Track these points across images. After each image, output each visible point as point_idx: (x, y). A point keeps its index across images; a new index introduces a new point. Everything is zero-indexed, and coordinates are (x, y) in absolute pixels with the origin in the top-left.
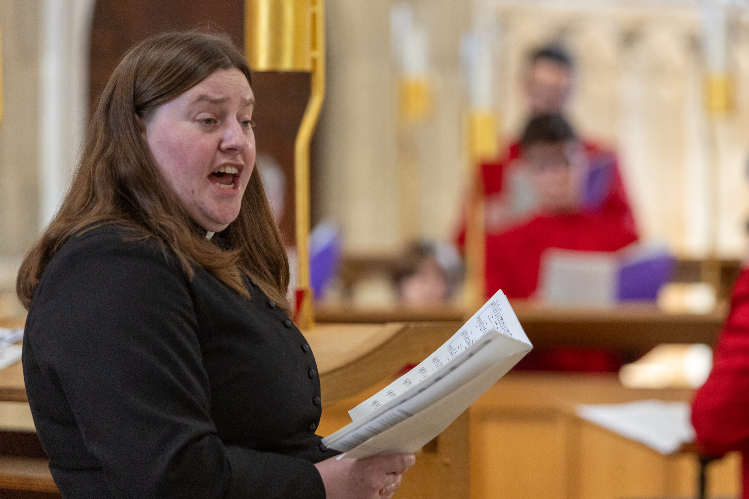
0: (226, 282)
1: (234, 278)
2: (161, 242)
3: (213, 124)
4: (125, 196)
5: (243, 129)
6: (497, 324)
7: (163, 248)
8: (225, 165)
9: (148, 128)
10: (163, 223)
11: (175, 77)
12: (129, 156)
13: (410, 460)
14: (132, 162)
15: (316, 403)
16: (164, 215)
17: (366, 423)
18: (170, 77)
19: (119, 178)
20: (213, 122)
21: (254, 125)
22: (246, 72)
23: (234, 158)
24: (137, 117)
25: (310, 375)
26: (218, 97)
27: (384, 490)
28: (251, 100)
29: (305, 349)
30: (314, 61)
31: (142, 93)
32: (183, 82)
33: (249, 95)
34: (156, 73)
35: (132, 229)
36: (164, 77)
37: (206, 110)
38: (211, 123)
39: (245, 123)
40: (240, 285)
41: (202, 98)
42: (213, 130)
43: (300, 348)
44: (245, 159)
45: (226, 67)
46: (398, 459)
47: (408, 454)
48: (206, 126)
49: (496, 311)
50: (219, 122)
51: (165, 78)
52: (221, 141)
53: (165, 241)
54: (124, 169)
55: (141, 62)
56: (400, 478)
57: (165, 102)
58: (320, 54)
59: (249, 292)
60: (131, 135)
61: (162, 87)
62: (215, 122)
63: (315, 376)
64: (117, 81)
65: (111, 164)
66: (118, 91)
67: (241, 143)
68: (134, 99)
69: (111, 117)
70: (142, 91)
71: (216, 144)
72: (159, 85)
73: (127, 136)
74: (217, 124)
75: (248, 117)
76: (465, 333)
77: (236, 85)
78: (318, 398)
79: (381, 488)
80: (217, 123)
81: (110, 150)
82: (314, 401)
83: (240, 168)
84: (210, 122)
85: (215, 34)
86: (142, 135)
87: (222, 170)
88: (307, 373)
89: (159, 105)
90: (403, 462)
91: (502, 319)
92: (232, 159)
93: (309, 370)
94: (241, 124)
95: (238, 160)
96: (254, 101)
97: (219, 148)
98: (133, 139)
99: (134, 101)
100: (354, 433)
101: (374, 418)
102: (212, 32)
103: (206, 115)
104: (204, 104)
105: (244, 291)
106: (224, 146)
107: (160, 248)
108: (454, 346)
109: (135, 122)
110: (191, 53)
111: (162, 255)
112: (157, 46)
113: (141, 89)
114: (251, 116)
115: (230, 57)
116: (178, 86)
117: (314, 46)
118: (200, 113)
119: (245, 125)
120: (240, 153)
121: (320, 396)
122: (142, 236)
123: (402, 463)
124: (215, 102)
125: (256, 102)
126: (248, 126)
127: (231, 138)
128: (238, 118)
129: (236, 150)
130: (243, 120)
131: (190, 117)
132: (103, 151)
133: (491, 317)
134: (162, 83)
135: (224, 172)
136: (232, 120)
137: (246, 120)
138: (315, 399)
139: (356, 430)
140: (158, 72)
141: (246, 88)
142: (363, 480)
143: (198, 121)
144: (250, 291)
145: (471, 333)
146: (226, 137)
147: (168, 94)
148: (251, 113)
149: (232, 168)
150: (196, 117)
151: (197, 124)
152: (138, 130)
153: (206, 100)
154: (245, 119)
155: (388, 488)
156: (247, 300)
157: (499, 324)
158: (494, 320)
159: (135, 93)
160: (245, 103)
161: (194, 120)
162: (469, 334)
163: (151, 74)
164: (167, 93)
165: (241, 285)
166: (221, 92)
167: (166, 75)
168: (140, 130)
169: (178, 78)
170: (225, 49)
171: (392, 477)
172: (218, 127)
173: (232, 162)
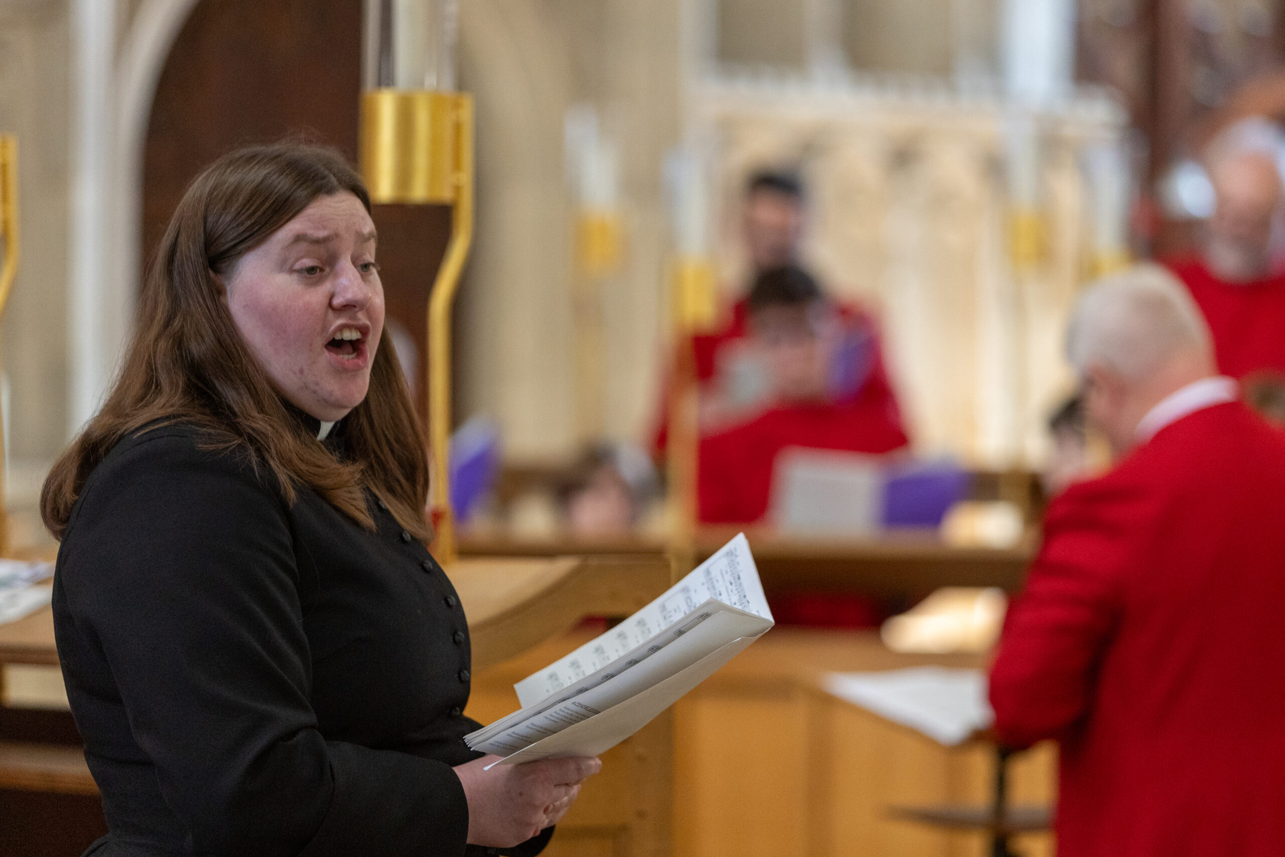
0: (343, 508)
1: (355, 503)
2: (252, 451)
3: (318, 274)
4: (201, 385)
5: (362, 276)
6: (731, 584)
7: (254, 459)
8: (341, 328)
9: (228, 288)
10: (254, 425)
11: (259, 213)
12: (203, 332)
13: (590, 767)
14: (206, 339)
15: (463, 679)
16: (255, 413)
17: (528, 718)
18: (254, 213)
19: (191, 360)
20: (318, 270)
21: (379, 269)
22: (361, 195)
23: (354, 317)
24: (211, 273)
25: (456, 639)
26: (322, 234)
27: (551, 807)
28: (371, 235)
29: (451, 603)
30: (457, 189)
31: (216, 239)
32: (270, 218)
33: (368, 226)
34: (233, 209)
35: (212, 431)
36: (244, 214)
37: (307, 255)
38: (315, 273)
39: (365, 268)
40: (362, 512)
41: (299, 238)
42: (319, 282)
43: (443, 602)
44: (370, 316)
45: (330, 191)
46: (572, 766)
47: (590, 758)
48: (310, 278)
49: (732, 564)
50: (327, 269)
51: (246, 214)
52: (332, 297)
53: (259, 451)
54: (196, 349)
55: (212, 194)
56: (575, 790)
57: (249, 249)
58: (466, 178)
59: (375, 521)
60: (204, 299)
61: (242, 229)
62: (322, 270)
63: (462, 640)
64: (181, 223)
65: (179, 342)
66: (183, 239)
67: (360, 296)
68: (206, 249)
69: (175, 273)
70: (216, 236)
71: (326, 301)
72: (238, 226)
73: (199, 302)
74: (325, 273)
75: (370, 257)
76: (686, 590)
77: (347, 215)
78: (466, 672)
79: (548, 803)
80: (324, 271)
81: (177, 323)
82: (460, 677)
83: (364, 331)
84: (313, 272)
85: (314, 144)
86: (222, 298)
87: (338, 337)
88: (451, 638)
89: (241, 254)
90: (579, 769)
91: (739, 578)
92: (350, 318)
93: (454, 634)
94: (360, 268)
95: (359, 319)
96: (375, 232)
97: (330, 305)
98: (207, 307)
99: (206, 252)
100: (510, 731)
101: (540, 712)
102: (309, 142)
103: (308, 262)
104: (303, 246)
105: (367, 520)
106: (337, 302)
107: (250, 461)
108: (670, 606)
109: (208, 280)
110: (280, 176)
111: (253, 470)
112: (232, 170)
113: (215, 233)
114: (374, 256)
115: (335, 175)
116: (265, 224)
117: (457, 166)
118: (298, 259)
119: (365, 270)
120: (360, 310)
121: (470, 668)
122: (226, 442)
123: (578, 771)
124: (317, 242)
125: (378, 234)
126: (370, 270)
127: (345, 288)
128: (354, 262)
129: (355, 306)
130: (362, 263)
131: (285, 266)
132: (168, 323)
133: (724, 572)
134: (242, 224)
135: (341, 338)
136: (346, 265)
137: (366, 262)
138: (462, 674)
139: (513, 728)
140: (236, 206)
141: (363, 218)
142: (521, 794)
143: (299, 271)
144: (375, 518)
145: (695, 591)
146: (338, 290)
147: (251, 238)
148: (373, 251)
149: (351, 332)
150: (293, 265)
151: (295, 277)
152: (215, 293)
153: (306, 240)
154: (364, 260)
155: (558, 803)
156: (371, 532)
157: (734, 585)
158: (728, 577)
159: (206, 240)
160: (362, 239)
161: (292, 271)
162: (692, 593)
163: (226, 211)
164: (249, 237)
165: (364, 511)
166: (324, 228)
167: (248, 210)
168: (218, 292)
169: (264, 213)
170: (328, 164)
171: (563, 789)
172: (327, 277)
173: (351, 322)
